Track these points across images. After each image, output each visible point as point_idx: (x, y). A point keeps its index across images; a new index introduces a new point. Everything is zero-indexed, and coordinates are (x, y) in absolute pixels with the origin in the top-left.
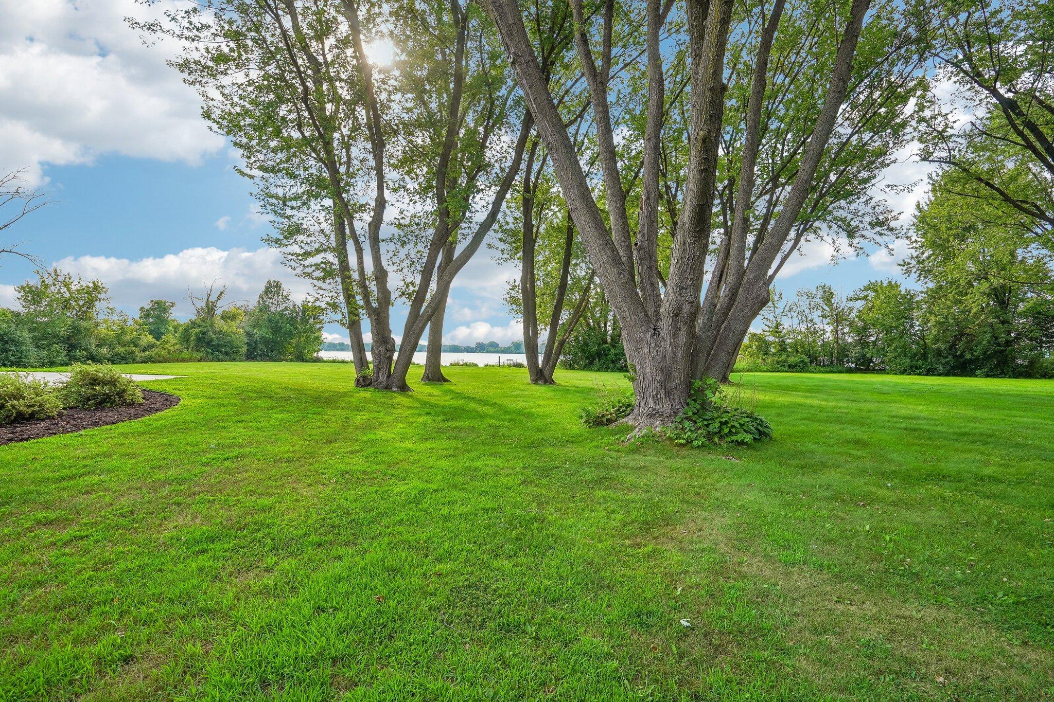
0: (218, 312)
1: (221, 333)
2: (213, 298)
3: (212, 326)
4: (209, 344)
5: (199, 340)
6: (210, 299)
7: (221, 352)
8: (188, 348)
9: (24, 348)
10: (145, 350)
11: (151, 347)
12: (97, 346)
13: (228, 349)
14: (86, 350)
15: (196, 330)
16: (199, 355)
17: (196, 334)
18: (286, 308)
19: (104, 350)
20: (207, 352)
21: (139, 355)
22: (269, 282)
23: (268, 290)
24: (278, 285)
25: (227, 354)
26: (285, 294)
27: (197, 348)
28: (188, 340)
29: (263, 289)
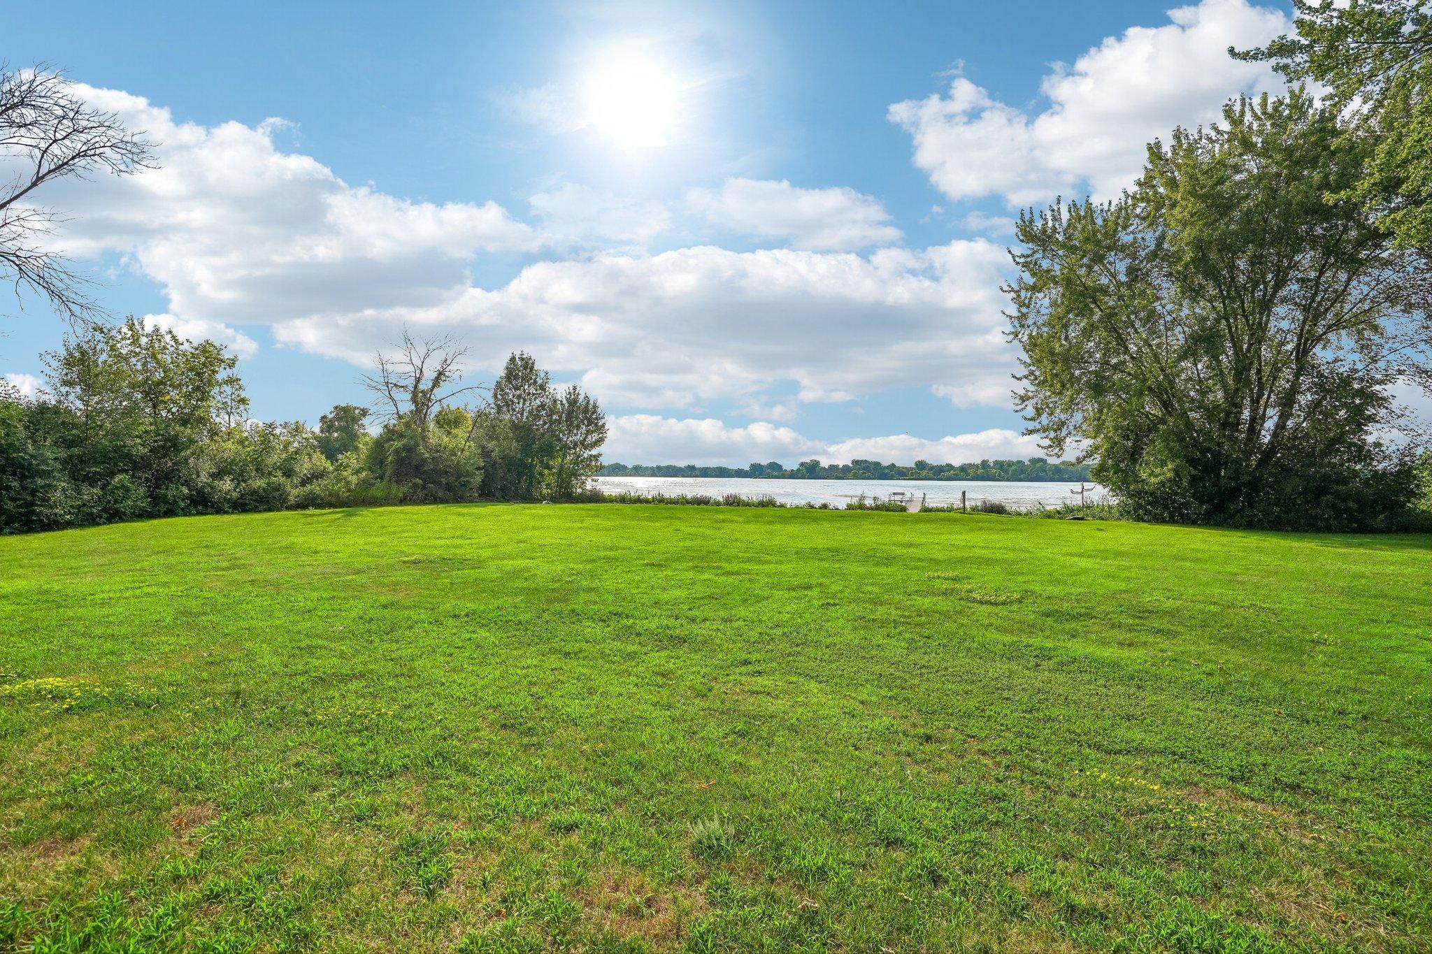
0: (435, 410)
1: (438, 449)
2: (425, 385)
3: (424, 438)
4: (418, 469)
5: (400, 462)
6: (422, 387)
7: (440, 484)
8: (382, 478)
9: (40, 482)
10: (304, 483)
11: (317, 475)
12: (213, 476)
13: (452, 479)
14: (187, 483)
15: (397, 444)
16: (402, 490)
17: (397, 451)
18: (543, 406)
19: (226, 485)
20: (415, 485)
21: (294, 493)
22: (513, 359)
23: (511, 375)
24: (528, 364)
25: (448, 487)
26: (539, 381)
27: (399, 477)
28: (381, 462)
29: (502, 372)
